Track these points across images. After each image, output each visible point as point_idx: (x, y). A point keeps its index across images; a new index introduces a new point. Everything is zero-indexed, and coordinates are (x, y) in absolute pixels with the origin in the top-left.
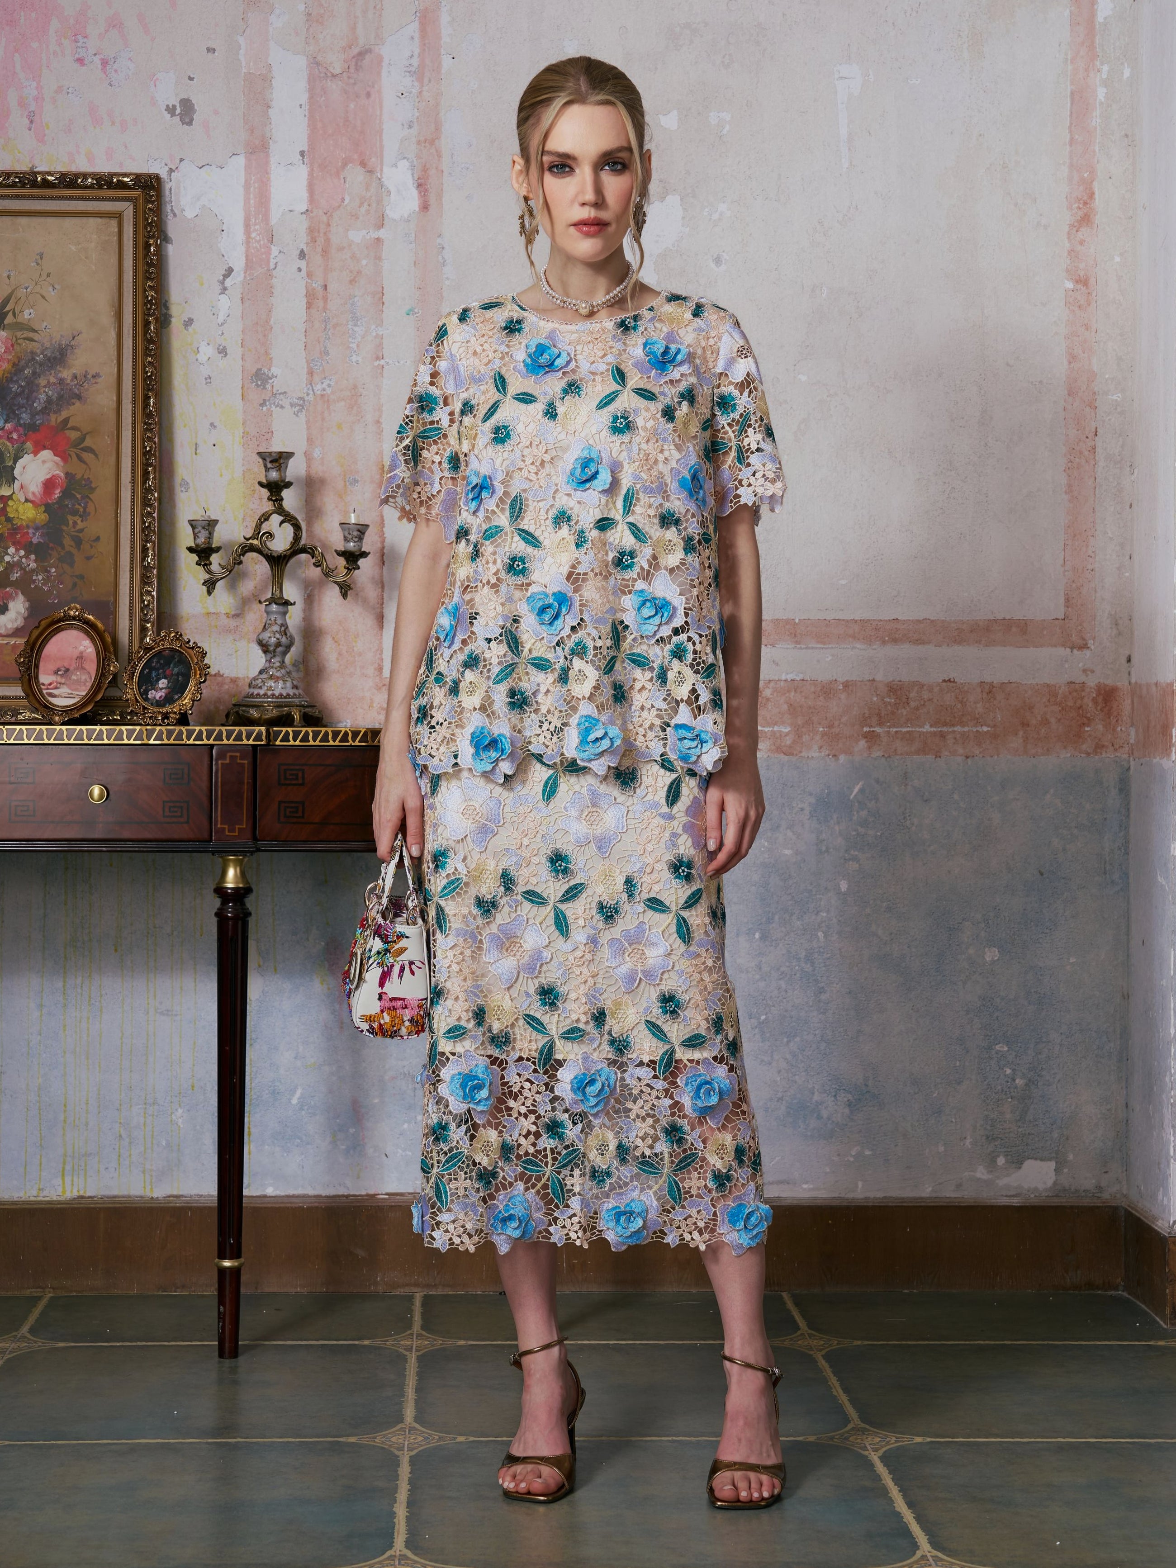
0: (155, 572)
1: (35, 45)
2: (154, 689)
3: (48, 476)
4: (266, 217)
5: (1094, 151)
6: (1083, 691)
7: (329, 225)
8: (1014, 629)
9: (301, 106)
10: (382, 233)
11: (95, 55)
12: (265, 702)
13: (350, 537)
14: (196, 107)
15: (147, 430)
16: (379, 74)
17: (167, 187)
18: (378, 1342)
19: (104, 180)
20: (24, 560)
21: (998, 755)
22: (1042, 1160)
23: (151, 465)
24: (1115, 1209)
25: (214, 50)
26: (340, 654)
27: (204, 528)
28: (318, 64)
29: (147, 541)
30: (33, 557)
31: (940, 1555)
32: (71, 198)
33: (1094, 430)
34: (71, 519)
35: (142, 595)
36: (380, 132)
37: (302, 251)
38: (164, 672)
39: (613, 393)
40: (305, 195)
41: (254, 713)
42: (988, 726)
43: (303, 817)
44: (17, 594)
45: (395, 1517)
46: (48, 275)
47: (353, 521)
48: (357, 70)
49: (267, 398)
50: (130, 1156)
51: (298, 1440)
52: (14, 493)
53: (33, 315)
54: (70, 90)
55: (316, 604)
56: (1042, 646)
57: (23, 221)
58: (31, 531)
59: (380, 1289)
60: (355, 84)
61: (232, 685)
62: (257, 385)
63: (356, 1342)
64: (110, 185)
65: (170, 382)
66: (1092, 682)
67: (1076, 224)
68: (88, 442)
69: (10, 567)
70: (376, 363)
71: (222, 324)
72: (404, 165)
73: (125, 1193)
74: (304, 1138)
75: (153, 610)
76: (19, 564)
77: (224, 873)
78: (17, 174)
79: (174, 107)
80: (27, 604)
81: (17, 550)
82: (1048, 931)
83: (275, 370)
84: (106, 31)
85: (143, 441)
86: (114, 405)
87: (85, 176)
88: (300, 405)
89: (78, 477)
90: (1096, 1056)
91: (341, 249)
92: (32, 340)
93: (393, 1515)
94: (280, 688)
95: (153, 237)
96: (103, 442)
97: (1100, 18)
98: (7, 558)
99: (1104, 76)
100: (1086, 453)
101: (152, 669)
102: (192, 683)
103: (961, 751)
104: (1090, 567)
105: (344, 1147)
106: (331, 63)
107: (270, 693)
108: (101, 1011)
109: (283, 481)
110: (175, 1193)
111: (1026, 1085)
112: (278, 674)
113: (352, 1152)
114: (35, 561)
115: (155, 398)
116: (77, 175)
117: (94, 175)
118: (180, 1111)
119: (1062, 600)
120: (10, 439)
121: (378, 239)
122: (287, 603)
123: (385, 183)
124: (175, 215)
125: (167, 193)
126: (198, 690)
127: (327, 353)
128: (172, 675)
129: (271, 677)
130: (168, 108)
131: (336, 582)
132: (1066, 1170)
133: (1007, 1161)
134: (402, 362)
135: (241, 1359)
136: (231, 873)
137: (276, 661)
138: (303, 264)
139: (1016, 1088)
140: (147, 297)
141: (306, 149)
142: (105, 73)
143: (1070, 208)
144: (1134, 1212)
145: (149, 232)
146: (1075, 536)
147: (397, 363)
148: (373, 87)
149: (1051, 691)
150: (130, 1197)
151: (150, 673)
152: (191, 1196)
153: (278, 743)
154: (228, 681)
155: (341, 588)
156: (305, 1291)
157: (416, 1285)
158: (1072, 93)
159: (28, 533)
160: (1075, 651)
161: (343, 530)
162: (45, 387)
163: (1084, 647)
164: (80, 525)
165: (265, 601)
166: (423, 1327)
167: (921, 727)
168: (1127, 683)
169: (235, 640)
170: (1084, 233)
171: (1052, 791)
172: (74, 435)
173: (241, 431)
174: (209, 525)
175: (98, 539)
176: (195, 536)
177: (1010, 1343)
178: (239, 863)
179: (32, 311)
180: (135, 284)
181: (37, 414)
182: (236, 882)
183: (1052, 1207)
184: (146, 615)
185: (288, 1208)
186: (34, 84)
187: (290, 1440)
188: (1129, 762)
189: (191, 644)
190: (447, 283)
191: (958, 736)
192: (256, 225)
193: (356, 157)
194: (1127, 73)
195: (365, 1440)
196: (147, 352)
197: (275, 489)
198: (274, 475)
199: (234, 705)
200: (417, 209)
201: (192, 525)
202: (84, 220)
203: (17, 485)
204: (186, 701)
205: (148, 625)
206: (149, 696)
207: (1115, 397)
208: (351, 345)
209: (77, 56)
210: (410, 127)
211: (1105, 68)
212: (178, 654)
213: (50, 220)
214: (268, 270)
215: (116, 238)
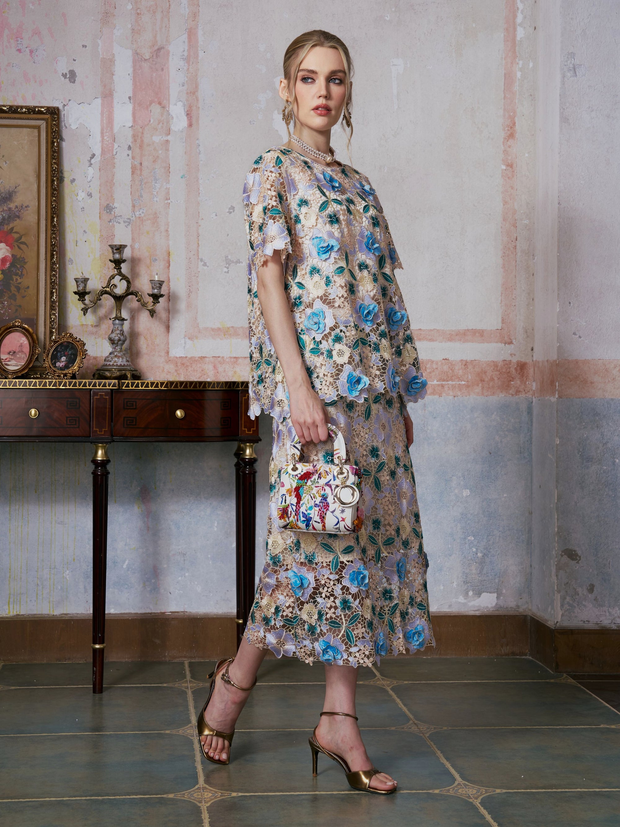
0: (57, 304)
2: (59, 362)
3: (3, 256)
4: (112, 129)
5: (515, 103)
6: (510, 364)
7: (143, 133)
8: (477, 334)
9: (129, 74)
10: (169, 138)
11: (27, 47)
12: (113, 369)
13: (155, 287)
14: (77, 74)
15: (53, 233)
16: (168, 59)
17: (62, 113)
18: (170, 685)
19: (31, 109)
21: (469, 395)
22: (490, 593)
23: (55, 251)
24: (526, 616)
25: (86, 46)
26: (148, 345)
27: (82, 282)
28: (137, 54)
29: (53, 289)
31: (467, 783)
32: (15, 118)
33: (515, 238)
34: (15, 278)
35: (50, 315)
36: (168, 88)
37: (129, 146)
38: (64, 353)
40: (130, 118)
41: (108, 374)
42: (465, 381)
43: (136, 425)
45: (197, 769)
46: (3, 156)
47: (156, 279)
48: (157, 57)
49: (112, 218)
50: (43, 594)
51: (140, 732)
54: (14, 65)
55: (136, 320)
56: (490, 342)
59: (167, 659)
60: (156, 64)
61: (94, 360)
62: (107, 212)
63: (160, 685)
64: (34, 112)
65: (63, 210)
66: (514, 360)
67: (507, 138)
68: (23, 239)
70: (166, 202)
71: (90, 182)
72: (180, 104)
73: (40, 613)
74: (129, 584)
75: (56, 323)
77: (96, 453)
79: (66, 74)
82: (493, 481)
83: (116, 205)
84: (32, 36)
85: (51, 239)
86: (36, 221)
87: (22, 107)
88: (128, 222)
89: (18, 256)
90: (517, 542)
91: (149, 145)
93: (195, 768)
94: (120, 361)
95: (56, 138)
96: (32, 239)
97: (518, 38)
99: (520, 66)
100: (512, 249)
101: (58, 352)
102: (78, 359)
103: (451, 393)
104: (513, 304)
105: (149, 589)
106: (144, 54)
107: (115, 364)
108: (28, 522)
109: (122, 259)
110: (65, 612)
111: (483, 556)
112: (119, 355)
113: (153, 592)
115: (57, 218)
116: (18, 107)
117: (26, 107)
118: (68, 572)
119: (500, 320)
121: (167, 141)
122: (123, 320)
123: (171, 113)
124: (66, 127)
125: (62, 116)
126: (82, 362)
127: (142, 196)
128: (68, 354)
129: (116, 356)
130: (63, 75)
131: (148, 309)
132: (502, 598)
133: (473, 594)
134: (179, 201)
135: (104, 694)
136: (100, 452)
137: (118, 348)
138: (130, 152)
139: (478, 558)
140: (53, 168)
141: (131, 95)
142: (31, 57)
143: (504, 130)
144: (535, 618)
145: (54, 135)
146: (506, 289)
147: (176, 202)
148: (165, 66)
149: (495, 365)
150: (42, 614)
151: (57, 353)
152: (73, 614)
153: (124, 388)
154: (92, 358)
155: (150, 312)
156: (130, 660)
157: (185, 657)
158: (505, 74)
160: (506, 345)
161: (152, 283)
163: (511, 343)
164: (19, 281)
165: (113, 319)
166: (192, 677)
167: (432, 382)
168: (531, 361)
169: (96, 338)
170: (511, 142)
171: (495, 413)
172: (16, 236)
173: (99, 235)
174: (85, 281)
175: (28, 287)
176: (78, 286)
177: (479, 681)
178: (103, 448)
180: (47, 161)
182: (102, 457)
183: (495, 616)
184: (53, 325)
185: (121, 619)
187: (137, 732)
188: (532, 399)
189: (78, 339)
190: (201, 162)
191: (451, 386)
192: (106, 132)
193: (156, 100)
194: (531, 65)
195: (174, 732)
196: (53, 195)
197: (118, 263)
198: (117, 256)
199: (97, 370)
200: (186, 126)
201: (76, 281)
202: (21, 129)
204: (76, 367)
205: (54, 330)
206: (57, 365)
207: (525, 222)
208: (154, 193)
209: (17, 48)
210: (183, 86)
211: (521, 62)
212: (71, 344)
214: (113, 155)
215: (37, 138)
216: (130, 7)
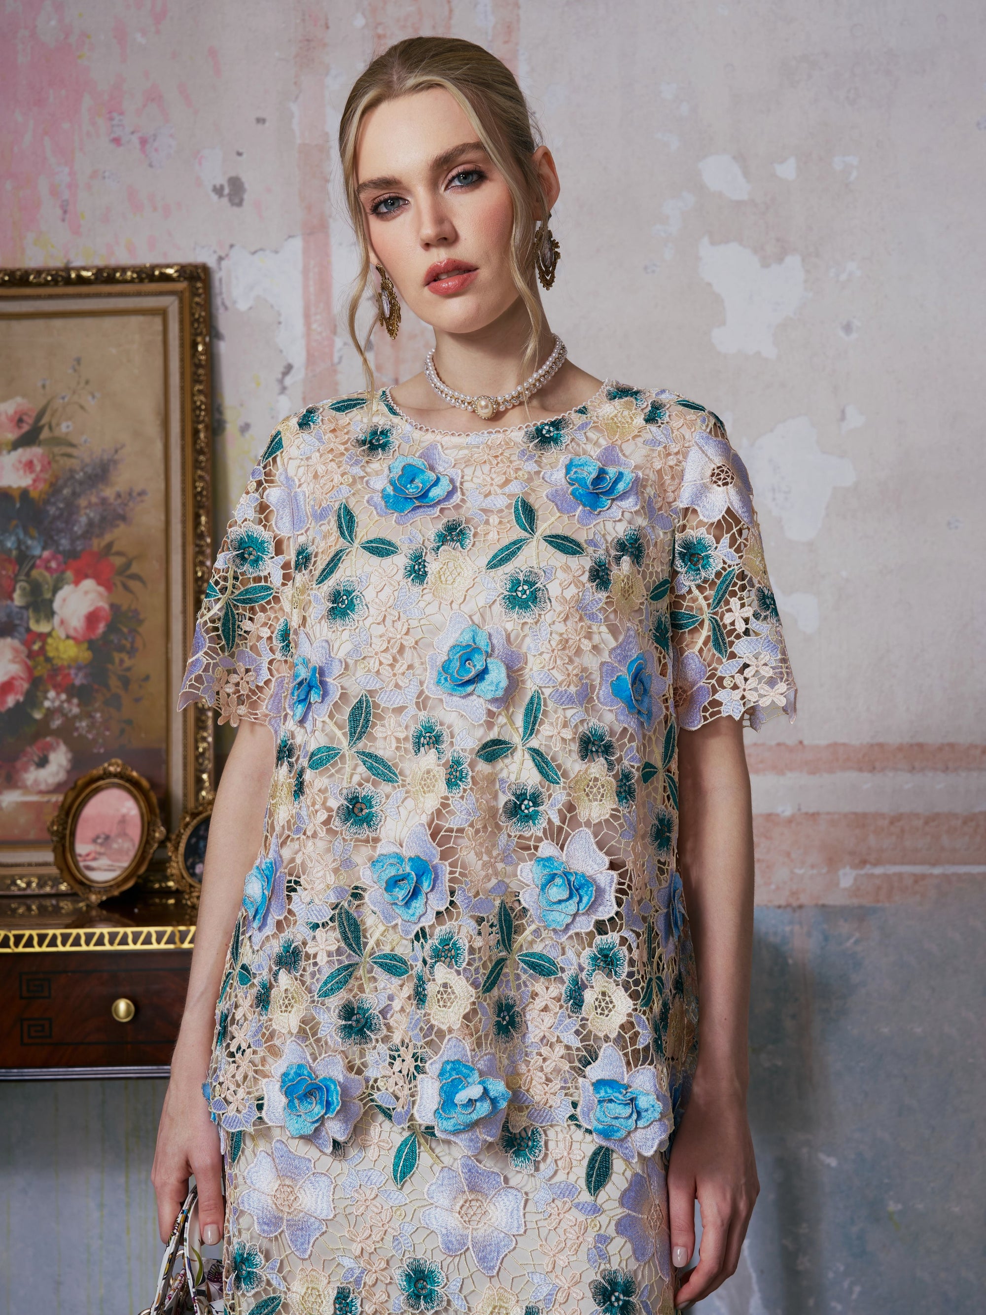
1: (66, 126)
3: (91, 609)
4: (328, 305)
11: (133, 133)
14: (246, 186)
17: (217, 277)
19: (145, 273)
20: (66, 705)
25: (264, 120)
30: (75, 701)
32: (110, 295)
34: (117, 656)
35: (196, 741)
39: (514, 543)
44: (58, 744)
46: (87, 382)
52: (53, 629)
53: (71, 428)
54: (107, 174)
57: (58, 323)
58: (73, 672)
64: (152, 278)
68: (135, 569)
69: (50, 713)
76: (59, 710)
78: (48, 271)
79: (222, 187)
80: (70, 756)
81: (58, 694)
84: (145, 106)
85: (195, 566)
86: (161, 525)
87: (124, 270)
89: (124, 608)
92: (69, 456)
95: (200, 334)
96: (151, 568)
98: (47, 704)
114: (79, 705)
115: (207, 516)
116: (115, 270)
117: (134, 269)
120: (48, 569)
124: (226, 308)
125: (217, 284)
130: (215, 189)
140: (196, 402)
142: (144, 153)
145: (196, 329)
159: (69, 674)
162: (86, 508)
164: (128, 663)
172: (118, 561)
175: (147, 678)
179: (70, 423)
180: (182, 388)
181: (78, 538)
184: (201, 764)
186: (67, 170)
192: (318, 314)
196: (197, 464)
202: (125, 319)
203: (56, 620)
205: (205, 775)
206: (196, 871)
209: (113, 136)
213: (89, 322)
214: (333, 365)
215: (160, 338)
216: (360, 21)
